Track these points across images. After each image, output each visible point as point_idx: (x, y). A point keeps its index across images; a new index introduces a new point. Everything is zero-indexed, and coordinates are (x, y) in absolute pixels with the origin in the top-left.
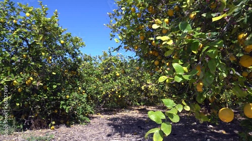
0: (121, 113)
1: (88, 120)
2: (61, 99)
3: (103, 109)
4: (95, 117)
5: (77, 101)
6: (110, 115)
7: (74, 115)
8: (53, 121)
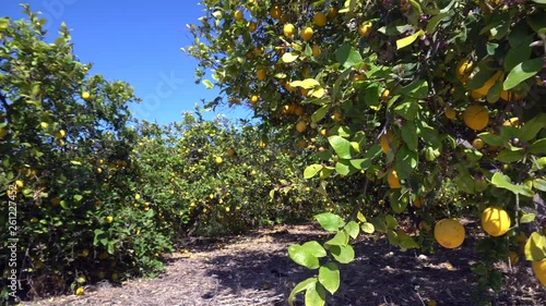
0: (233, 246)
1: (160, 266)
2: (96, 225)
3: (193, 239)
4: (177, 259)
5: (132, 227)
6: (211, 250)
7: (128, 259)
8: (80, 275)
